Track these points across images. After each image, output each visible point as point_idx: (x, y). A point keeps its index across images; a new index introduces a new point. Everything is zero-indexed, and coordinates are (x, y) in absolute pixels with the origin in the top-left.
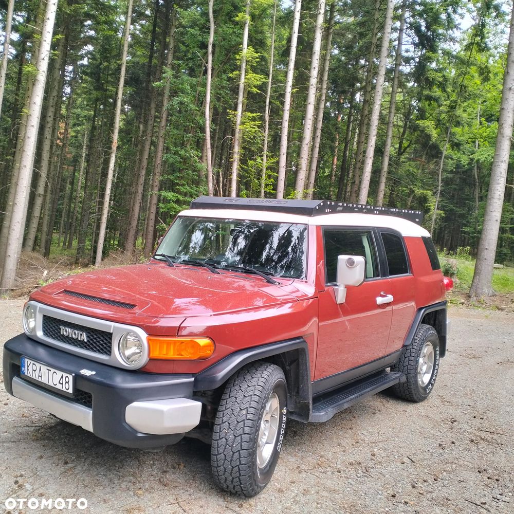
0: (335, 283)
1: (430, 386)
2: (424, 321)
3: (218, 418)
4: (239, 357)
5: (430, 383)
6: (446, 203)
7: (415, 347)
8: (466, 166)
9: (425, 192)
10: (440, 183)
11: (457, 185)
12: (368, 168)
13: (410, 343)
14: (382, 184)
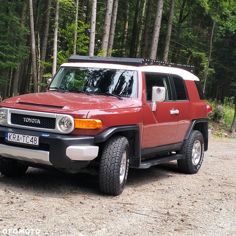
0: (151, 101)
1: (199, 166)
2: (195, 128)
3: (103, 157)
4: (112, 129)
5: (199, 164)
6: (218, 63)
7: (191, 142)
8: (234, 33)
9: (200, 53)
10: (211, 47)
11: (227, 48)
12: (157, 34)
13: (188, 138)
14: (167, 46)
